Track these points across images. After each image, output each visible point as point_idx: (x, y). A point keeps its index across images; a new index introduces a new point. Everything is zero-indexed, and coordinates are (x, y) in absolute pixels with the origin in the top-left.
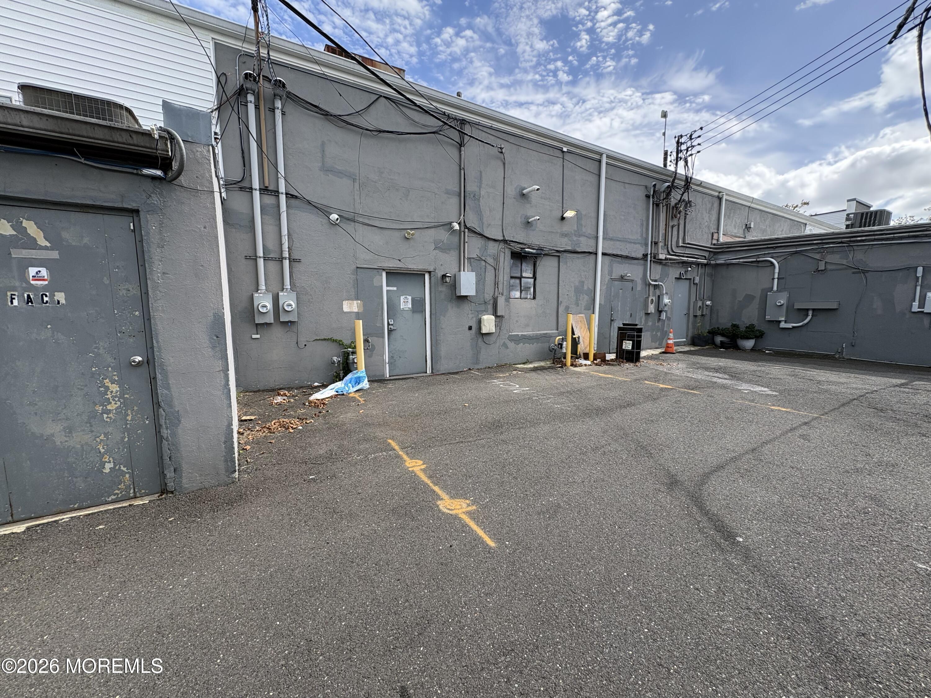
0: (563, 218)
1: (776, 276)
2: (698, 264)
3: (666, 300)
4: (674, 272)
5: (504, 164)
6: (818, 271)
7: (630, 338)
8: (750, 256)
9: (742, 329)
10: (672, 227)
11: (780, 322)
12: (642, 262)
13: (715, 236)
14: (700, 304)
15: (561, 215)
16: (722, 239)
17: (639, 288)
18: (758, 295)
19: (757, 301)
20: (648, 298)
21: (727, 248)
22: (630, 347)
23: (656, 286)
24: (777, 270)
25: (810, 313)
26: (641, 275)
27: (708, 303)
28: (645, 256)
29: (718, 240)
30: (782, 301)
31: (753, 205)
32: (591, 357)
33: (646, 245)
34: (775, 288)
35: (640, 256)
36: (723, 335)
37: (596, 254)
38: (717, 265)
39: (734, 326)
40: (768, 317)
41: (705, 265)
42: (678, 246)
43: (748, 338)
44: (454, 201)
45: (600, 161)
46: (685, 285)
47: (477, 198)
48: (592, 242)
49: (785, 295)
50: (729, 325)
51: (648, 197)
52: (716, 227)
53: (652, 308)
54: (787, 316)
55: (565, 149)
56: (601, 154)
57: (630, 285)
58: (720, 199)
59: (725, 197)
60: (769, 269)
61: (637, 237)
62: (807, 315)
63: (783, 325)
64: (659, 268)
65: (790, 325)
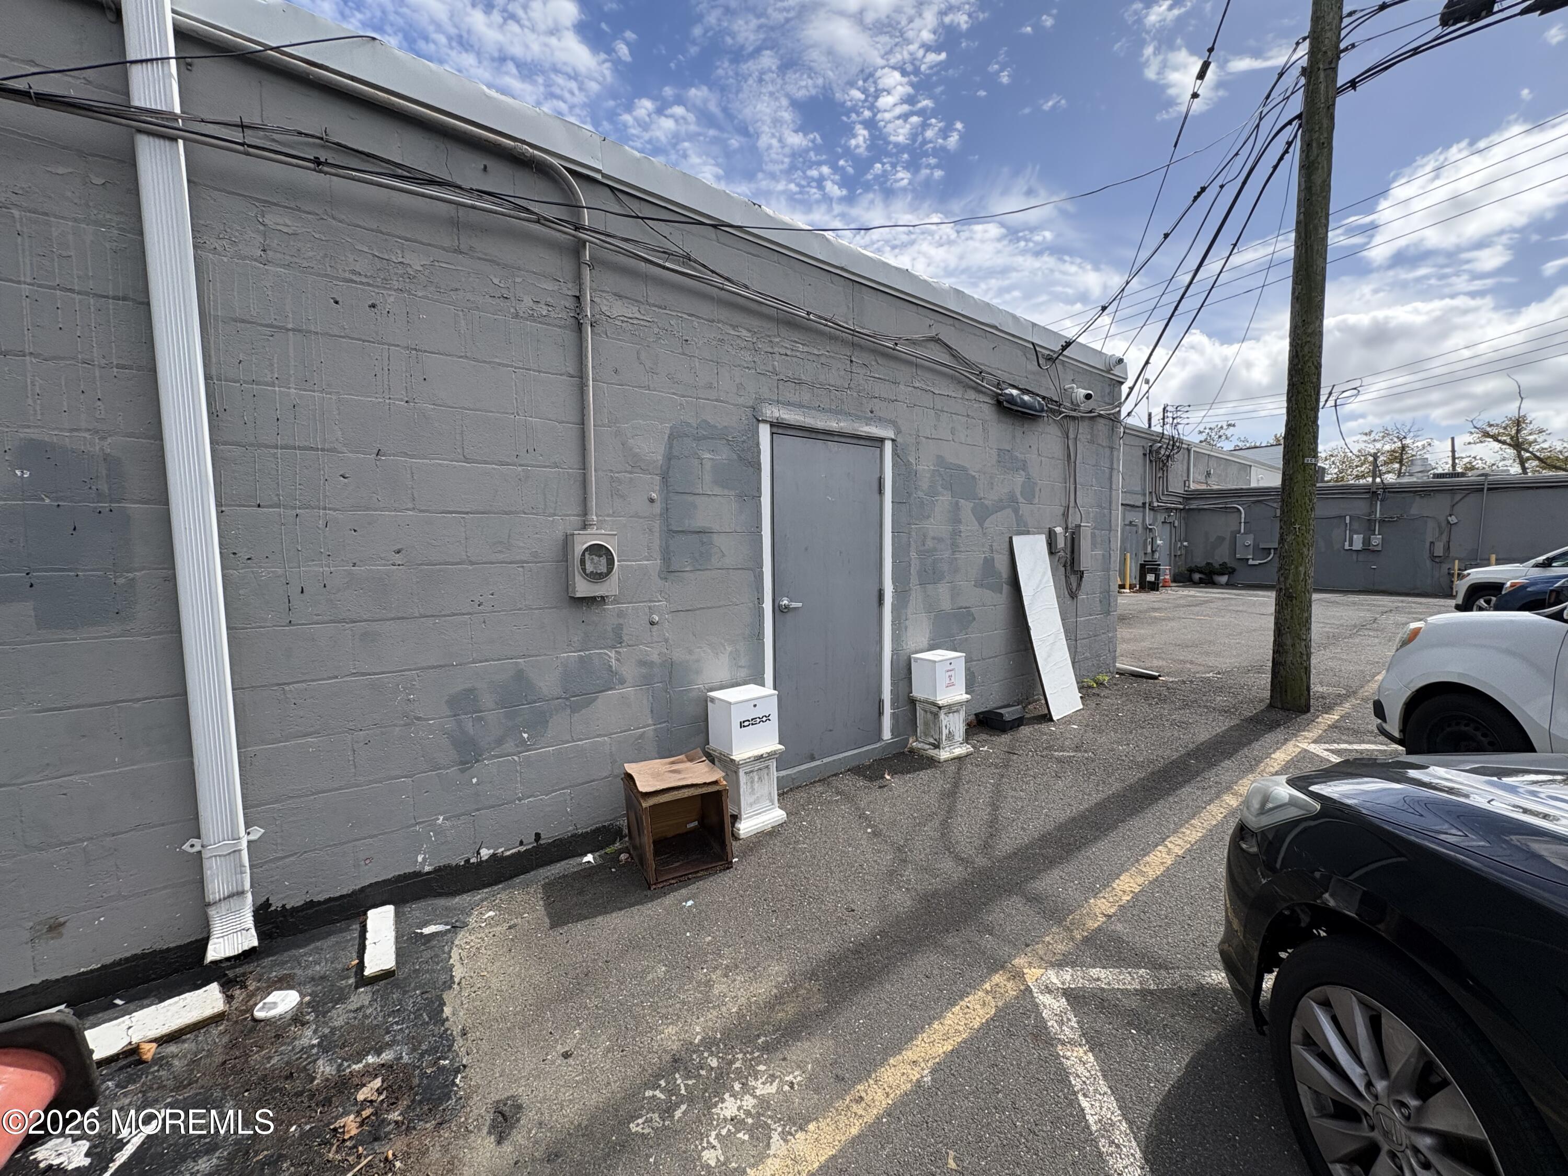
1: (1243, 520)
2: (1176, 509)
3: (1159, 542)
4: (1161, 517)
7: (1152, 571)
8: (1219, 503)
9: (1217, 566)
10: (1160, 478)
11: (1248, 559)
12: (1142, 510)
13: (1187, 484)
14: (1179, 545)
16: (1193, 486)
17: (1140, 531)
18: (1228, 536)
19: (1227, 543)
20: (1146, 539)
21: (1200, 494)
22: (1153, 579)
23: (1150, 529)
24: (1243, 516)
25: (1272, 551)
26: (1142, 521)
27: (1185, 544)
28: (1144, 504)
29: (1189, 487)
30: (1249, 542)
32: (1127, 586)
33: (1145, 495)
34: (1242, 531)
35: (1140, 504)
36: (1200, 572)
38: (1191, 510)
39: (1208, 564)
40: (1238, 556)
41: (1181, 510)
42: (1164, 495)
43: (1223, 574)
46: (1167, 527)
49: (1252, 536)
50: (1203, 564)
51: (1145, 455)
52: (1188, 474)
53: (1149, 550)
54: (1253, 554)
57: (1134, 528)
58: (1189, 450)
59: (1192, 449)
60: (1236, 515)
61: (1138, 489)
62: (1270, 554)
63: (1251, 562)
64: (1153, 514)
65: (1257, 562)
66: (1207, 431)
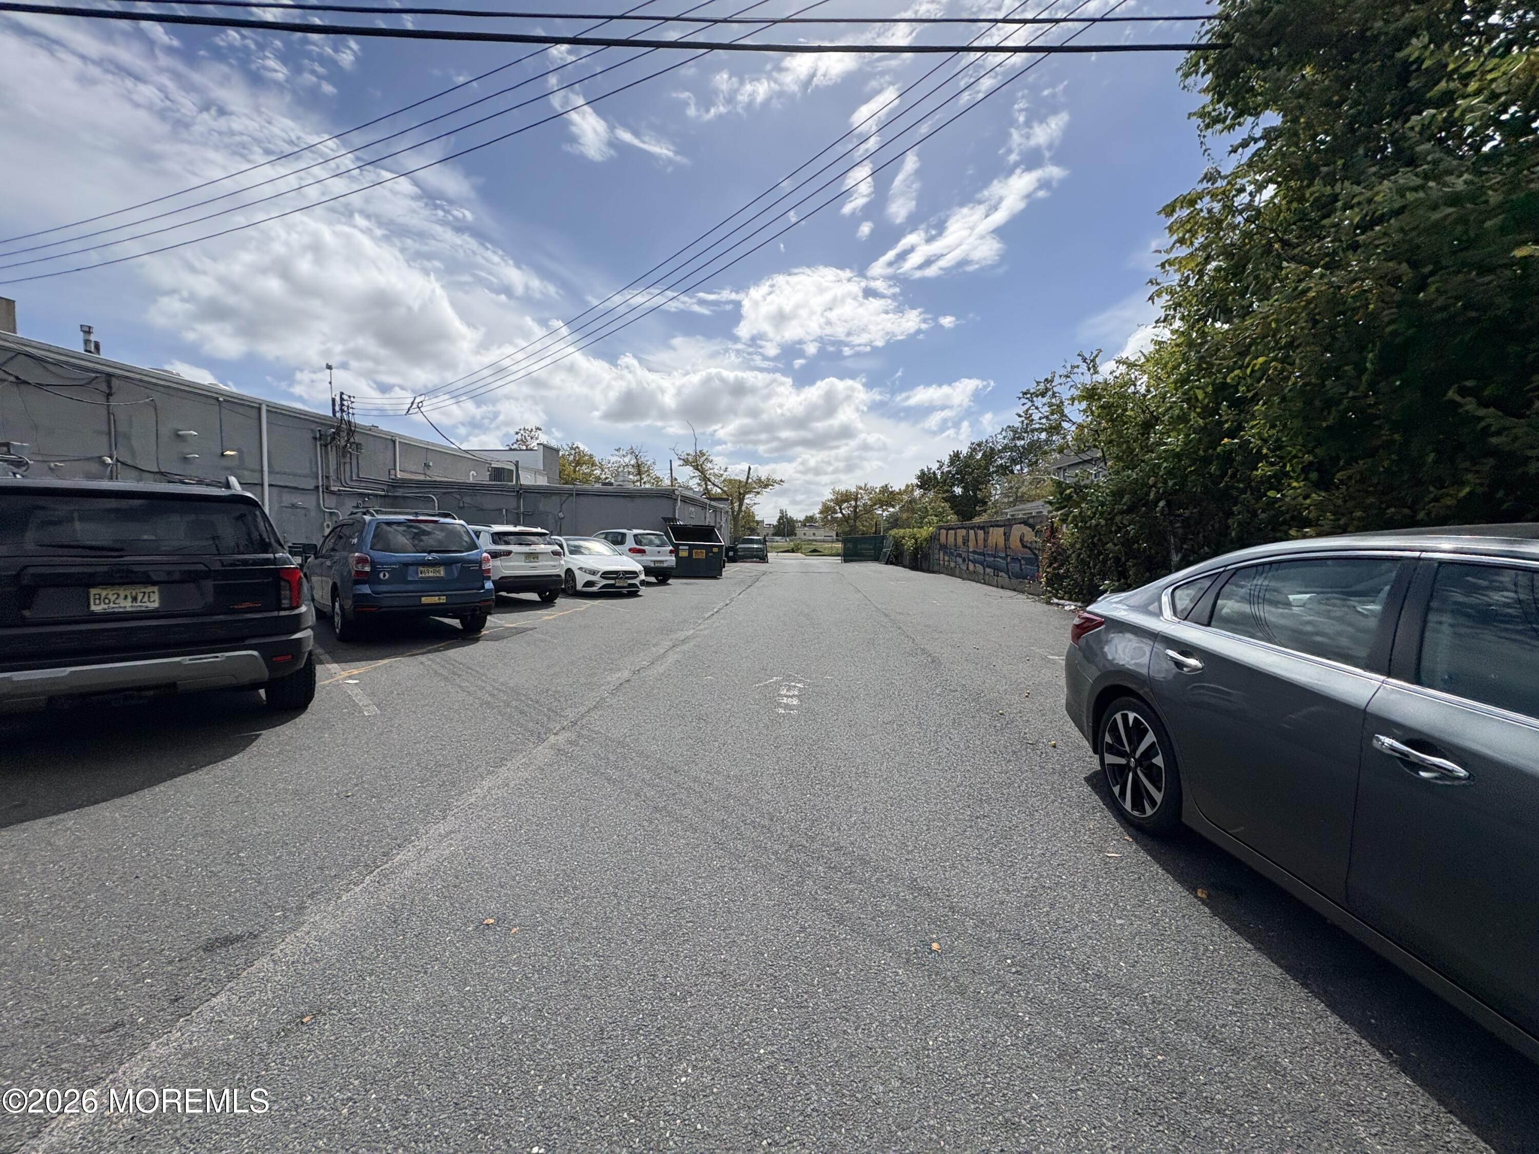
0: (222, 455)
2: (376, 496)
5: (156, 409)
6: (460, 507)
10: (345, 463)
12: (315, 492)
13: (392, 472)
15: (220, 452)
16: (399, 475)
17: (313, 514)
20: (323, 523)
21: (404, 483)
23: (331, 514)
24: (436, 505)
26: (314, 503)
28: (317, 487)
29: (396, 475)
31: (430, 447)
33: (317, 478)
35: (312, 487)
37: (262, 485)
38: (396, 497)
41: (385, 496)
42: (352, 480)
44: (105, 439)
45: (259, 409)
47: (127, 437)
48: (257, 475)
51: (314, 438)
52: (392, 463)
55: (221, 399)
56: (260, 404)
57: (303, 511)
58: (394, 442)
59: (398, 440)
61: (305, 471)
64: (334, 498)
66: (522, 432)
